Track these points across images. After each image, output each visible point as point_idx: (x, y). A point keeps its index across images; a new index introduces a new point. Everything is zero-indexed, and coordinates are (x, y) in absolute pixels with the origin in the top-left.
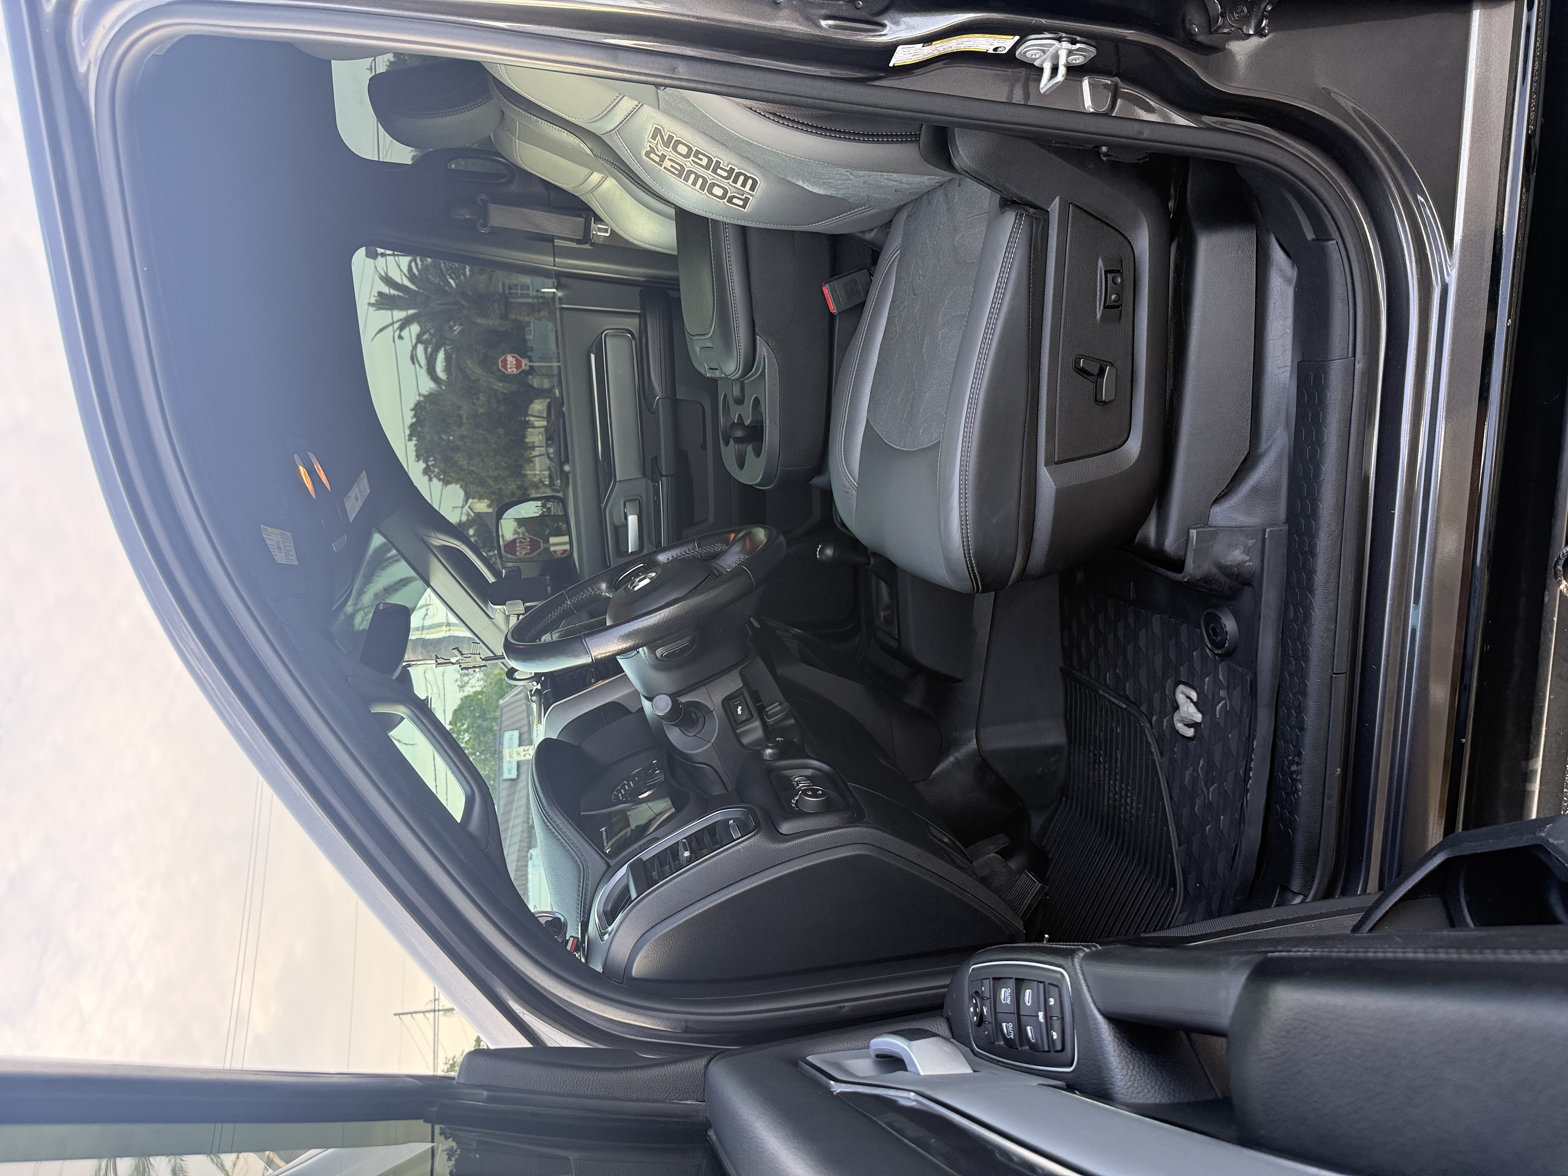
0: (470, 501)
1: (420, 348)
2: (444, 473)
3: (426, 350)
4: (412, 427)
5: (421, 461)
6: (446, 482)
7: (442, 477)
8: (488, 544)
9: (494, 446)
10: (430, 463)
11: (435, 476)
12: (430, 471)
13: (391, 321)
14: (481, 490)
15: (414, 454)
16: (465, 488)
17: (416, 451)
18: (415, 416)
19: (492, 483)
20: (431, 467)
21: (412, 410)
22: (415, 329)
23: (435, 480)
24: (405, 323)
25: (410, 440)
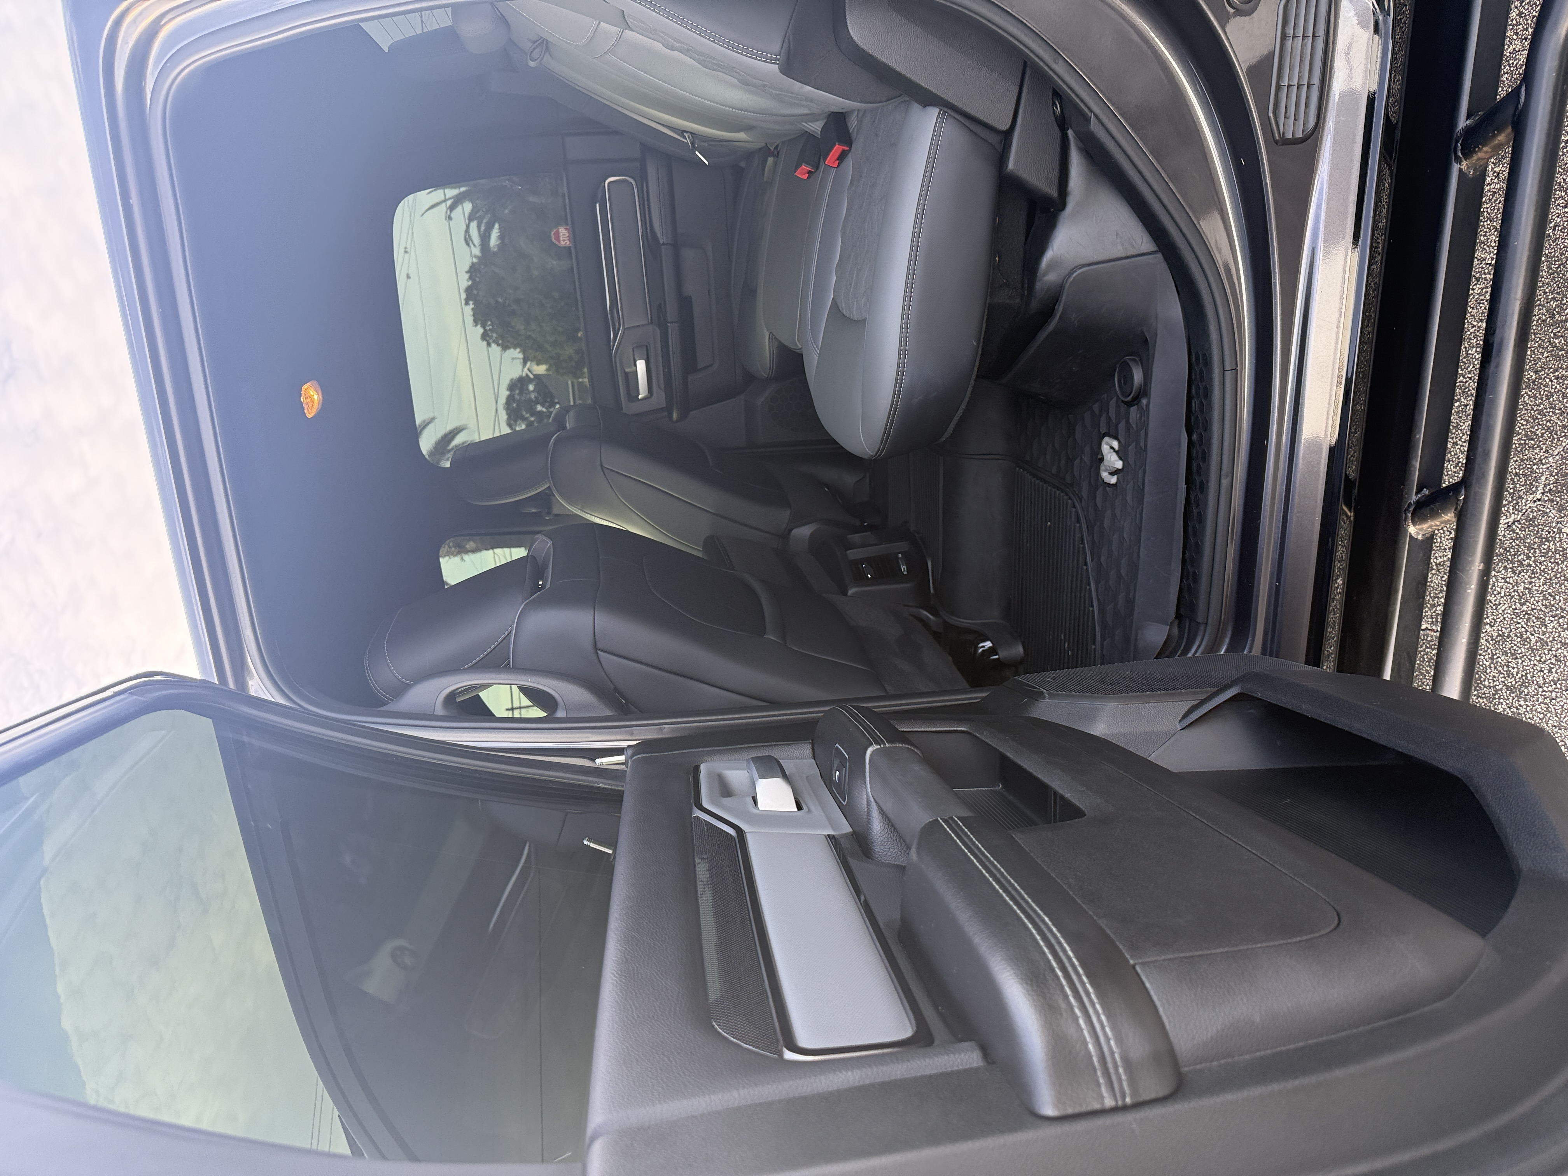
0: (529, 364)
1: (474, 225)
2: (502, 338)
3: (479, 226)
4: (468, 290)
5: (479, 326)
6: (505, 348)
7: (500, 342)
8: (549, 400)
9: (550, 311)
10: (488, 328)
11: (494, 341)
12: (488, 336)
13: (443, 198)
14: (539, 355)
15: (471, 318)
16: (524, 352)
17: (474, 315)
18: (470, 278)
19: (549, 348)
20: (489, 332)
21: (467, 272)
22: (468, 206)
23: (494, 345)
24: (457, 201)
25: (467, 304)
